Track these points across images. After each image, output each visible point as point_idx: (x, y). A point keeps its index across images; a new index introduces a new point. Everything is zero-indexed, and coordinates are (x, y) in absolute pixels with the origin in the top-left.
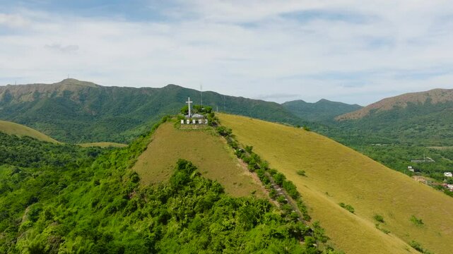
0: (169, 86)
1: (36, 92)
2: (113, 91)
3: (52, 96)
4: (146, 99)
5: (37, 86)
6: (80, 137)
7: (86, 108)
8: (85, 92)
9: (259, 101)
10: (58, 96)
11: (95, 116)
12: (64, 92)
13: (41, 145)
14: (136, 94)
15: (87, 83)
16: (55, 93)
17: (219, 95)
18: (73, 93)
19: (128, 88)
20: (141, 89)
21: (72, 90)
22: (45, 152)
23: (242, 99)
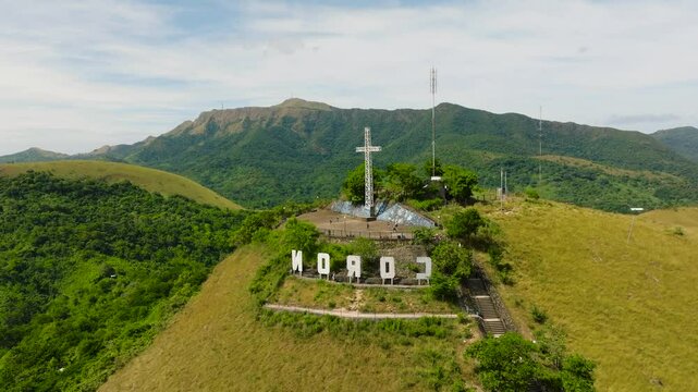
0: (442, 105)
1: (248, 119)
2: (353, 116)
3: (268, 125)
4: (403, 128)
5: (249, 110)
6: (294, 189)
7: (312, 143)
8: (312, 119)
9: (606, 129)
10: (275, 125)
11: (325, 156)
12: (284, 118)
13: (197, 212)
14: (388, 120)
15: (318, 104)
16: (272, 120)
17: (529, 119)
18: (295, 120)
19: (376, 111)
20: (397, 112)
21: (295, 116)
22: (196, 228)
23: (573, 126)
